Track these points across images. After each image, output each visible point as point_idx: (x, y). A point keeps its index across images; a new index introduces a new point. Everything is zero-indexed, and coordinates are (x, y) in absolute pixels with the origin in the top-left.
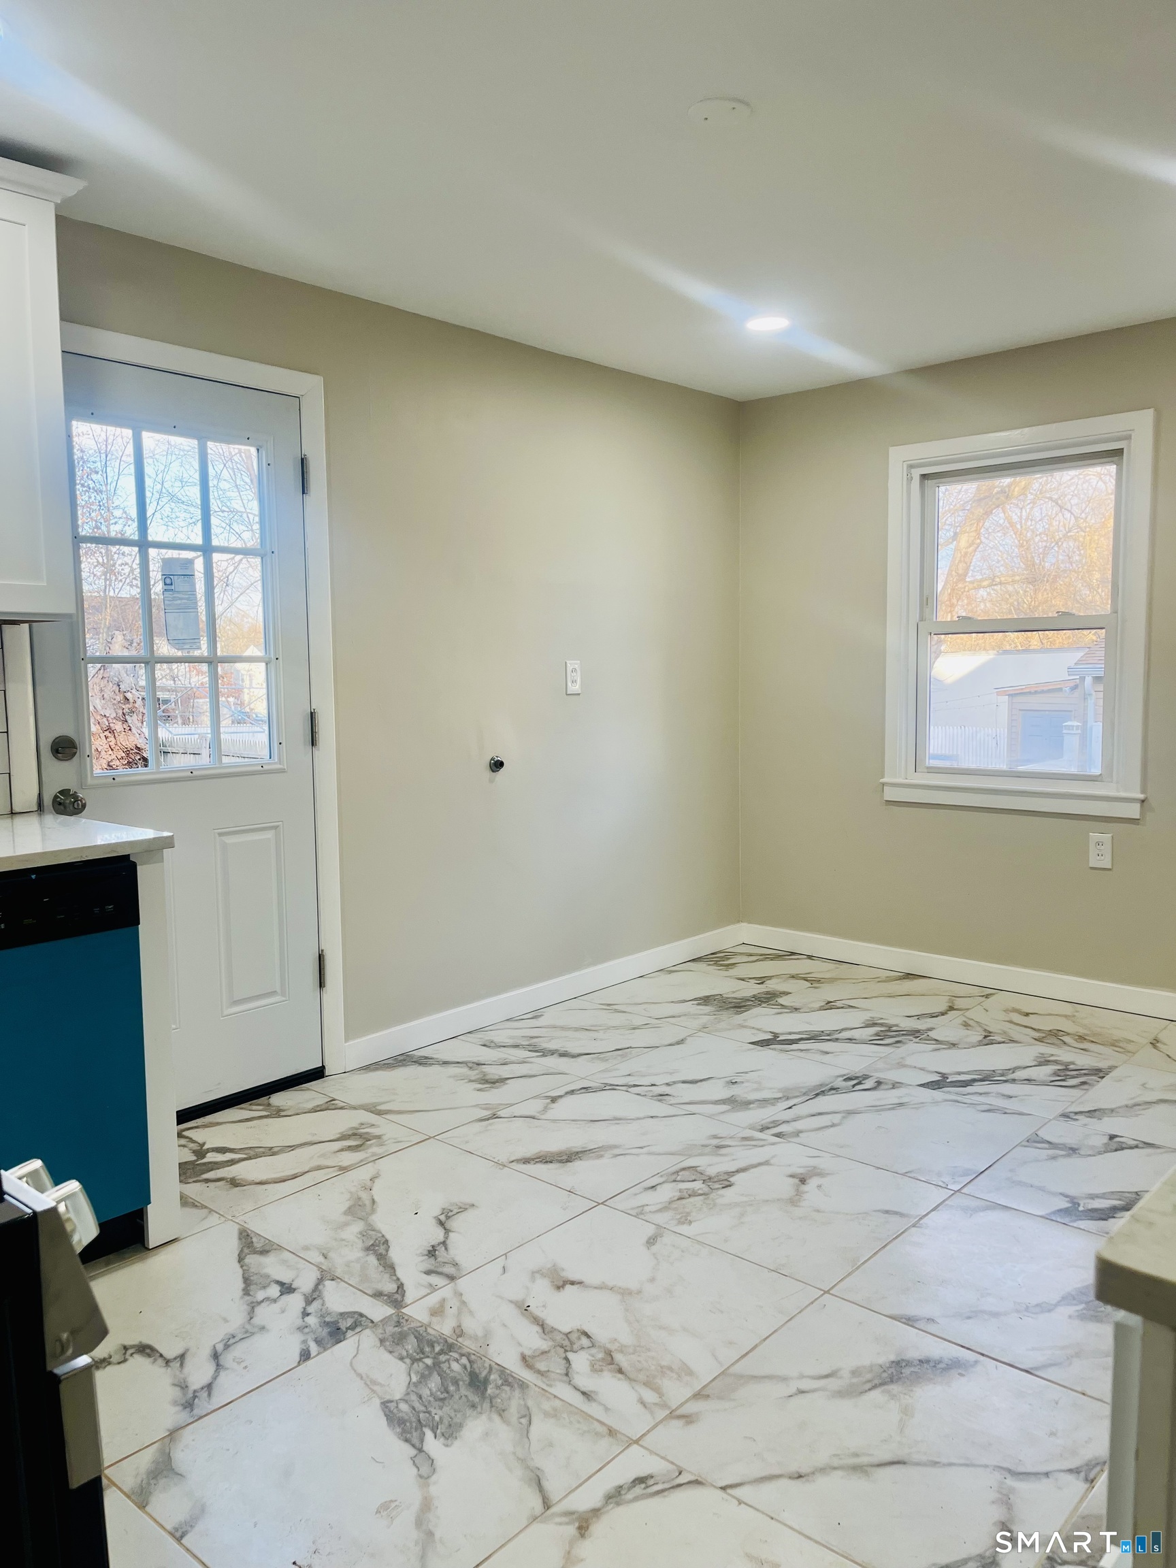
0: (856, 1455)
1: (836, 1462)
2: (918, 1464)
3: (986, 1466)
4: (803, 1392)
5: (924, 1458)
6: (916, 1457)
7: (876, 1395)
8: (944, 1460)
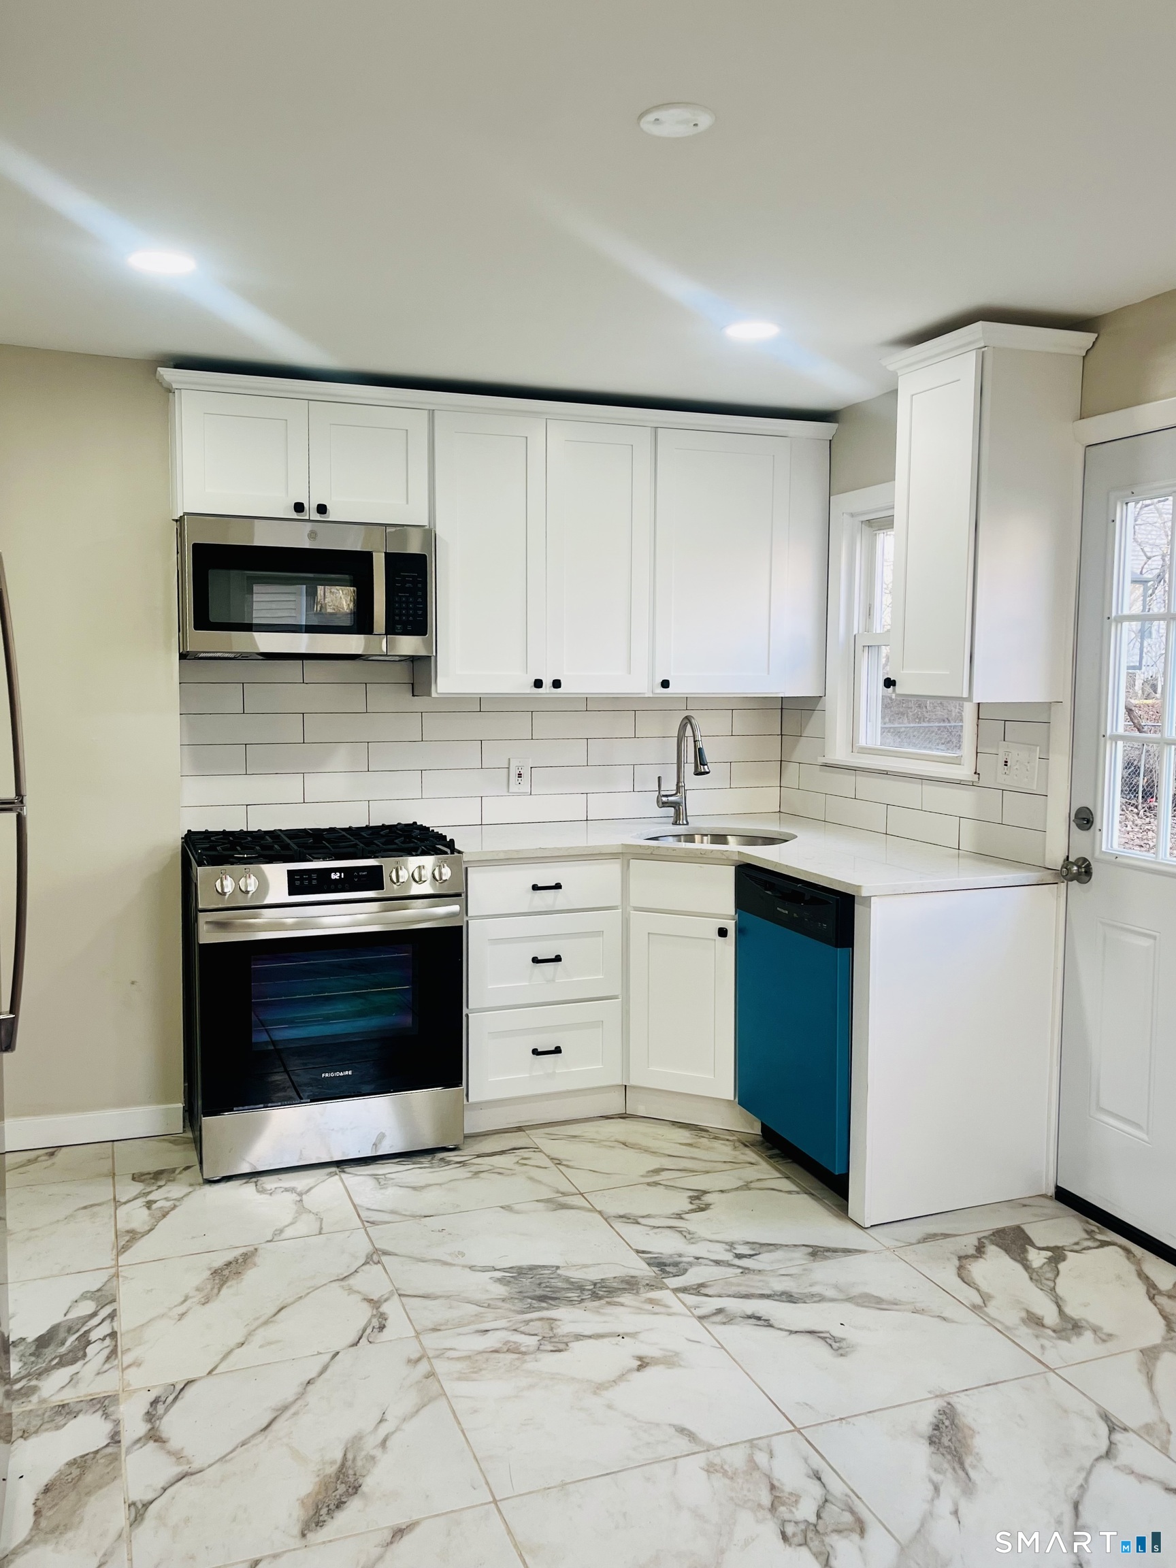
0: (295, 1414)
1: (300, 1402)
2: (254, 1436)
3: (210, 1466)
4: (381, 1421)
5: (254, 1442)
6: (260, 1438)
7: (339, 1456)
8: (240, 1450)
